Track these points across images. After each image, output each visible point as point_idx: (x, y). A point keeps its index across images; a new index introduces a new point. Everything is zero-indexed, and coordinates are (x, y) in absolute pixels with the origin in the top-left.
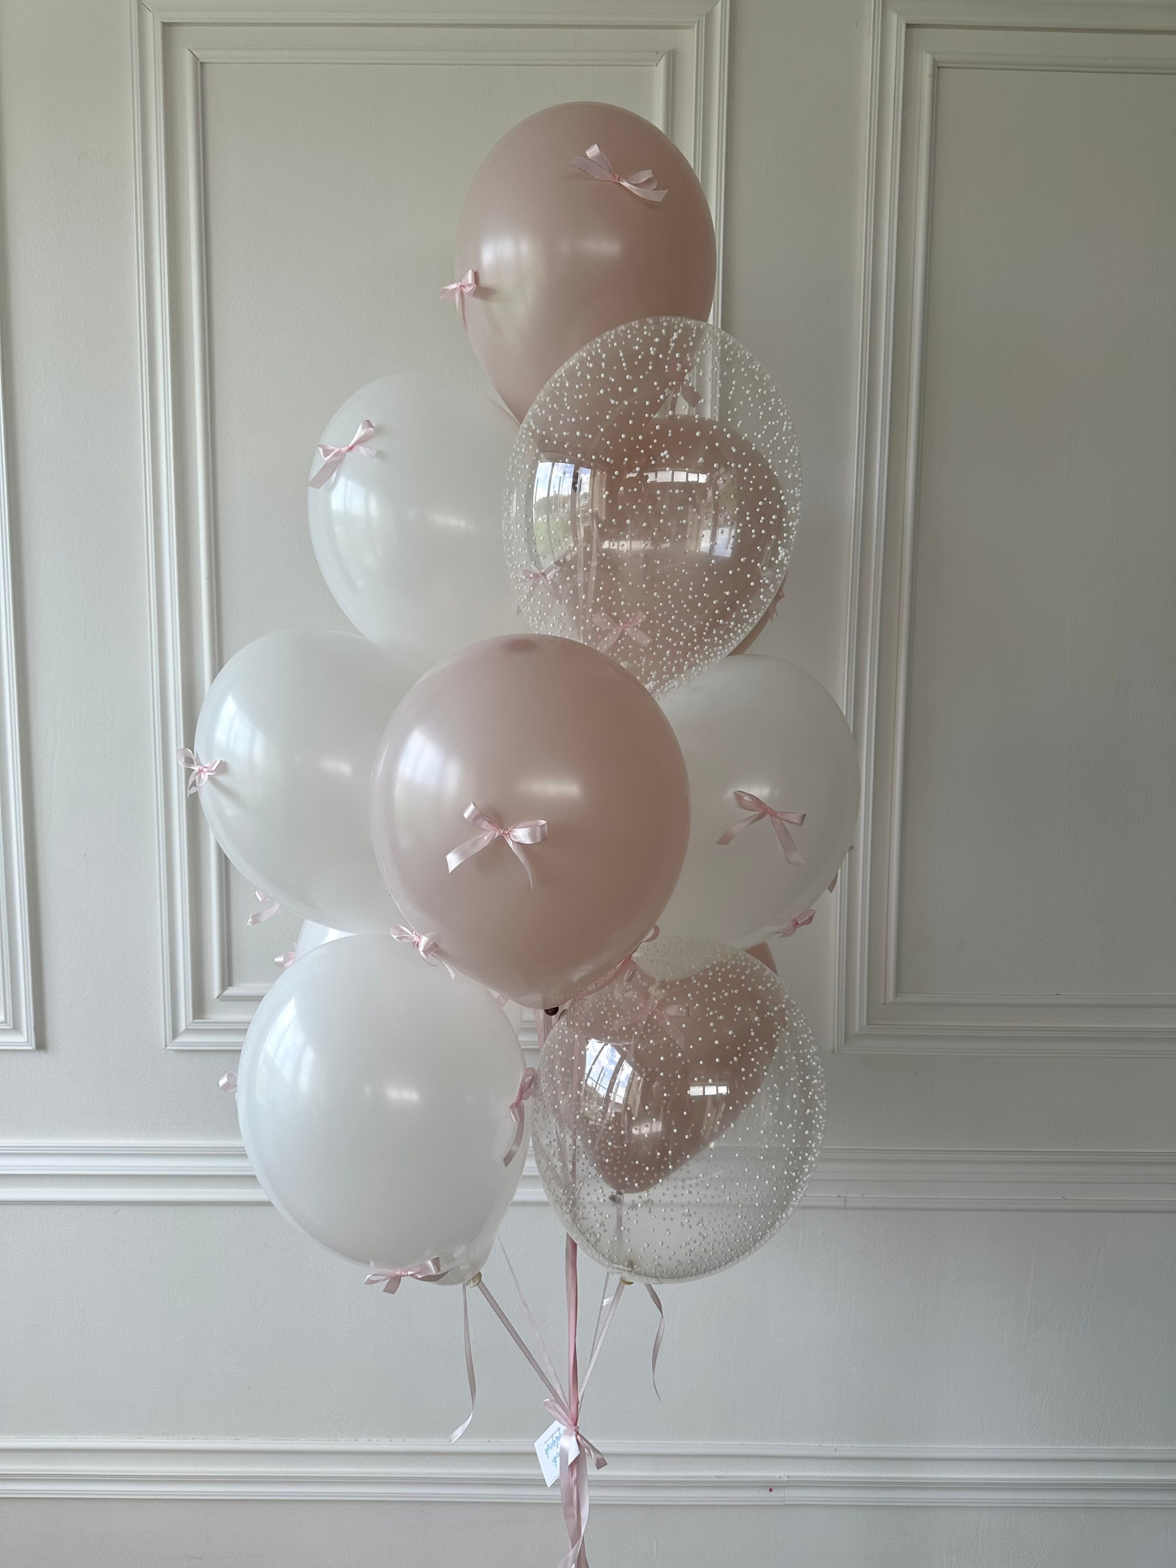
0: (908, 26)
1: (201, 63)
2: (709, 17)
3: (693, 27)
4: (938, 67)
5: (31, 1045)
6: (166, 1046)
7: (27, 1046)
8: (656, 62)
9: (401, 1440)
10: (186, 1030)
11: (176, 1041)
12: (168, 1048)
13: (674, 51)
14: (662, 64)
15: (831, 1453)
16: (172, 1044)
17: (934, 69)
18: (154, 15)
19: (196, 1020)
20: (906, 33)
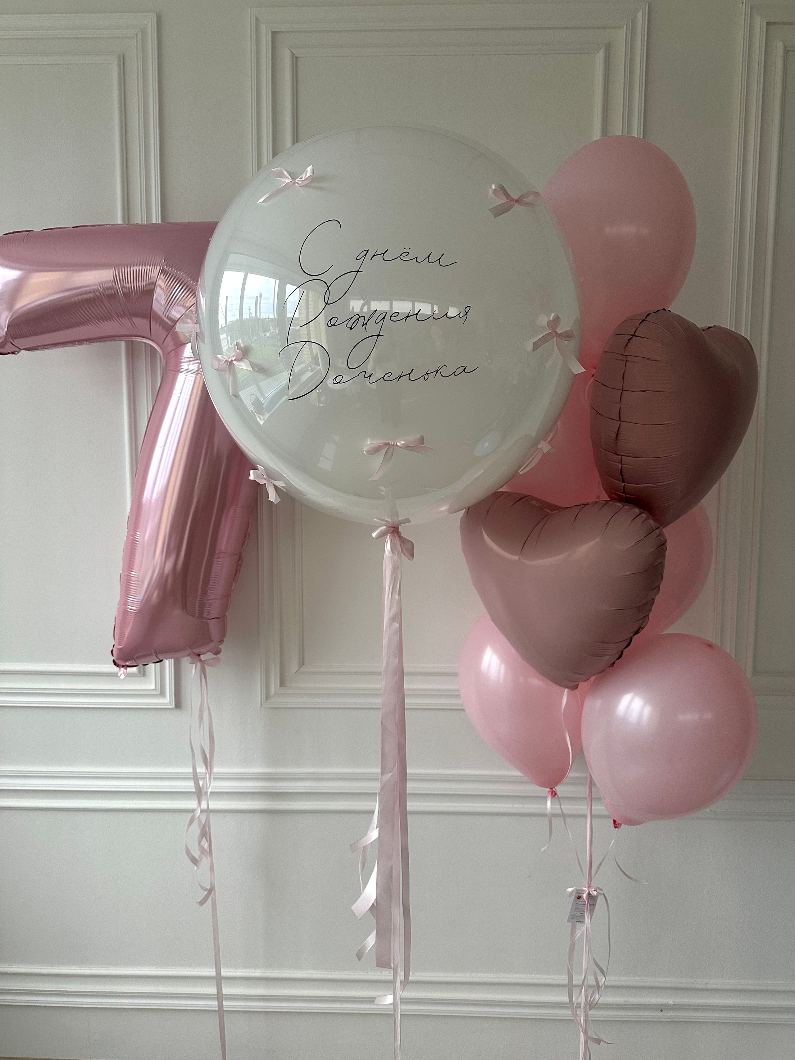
0: (768, 23)
1: (296, 57)
2: (634, 22)
3: (624, 27)
4: (787, 51)
5: (172, 705)
6: (261, 705)
7: (170, 705)
8: (597, 51)
10: (275, 693)
11: (268, 701)
12: (263, 706)
13: (609, 43)
14: (602, 53)
15: (703, 986)
16: (265, 703)
17: (784, 52)
18: (266, 27)
19: (281, 688)
20: (766, 28)
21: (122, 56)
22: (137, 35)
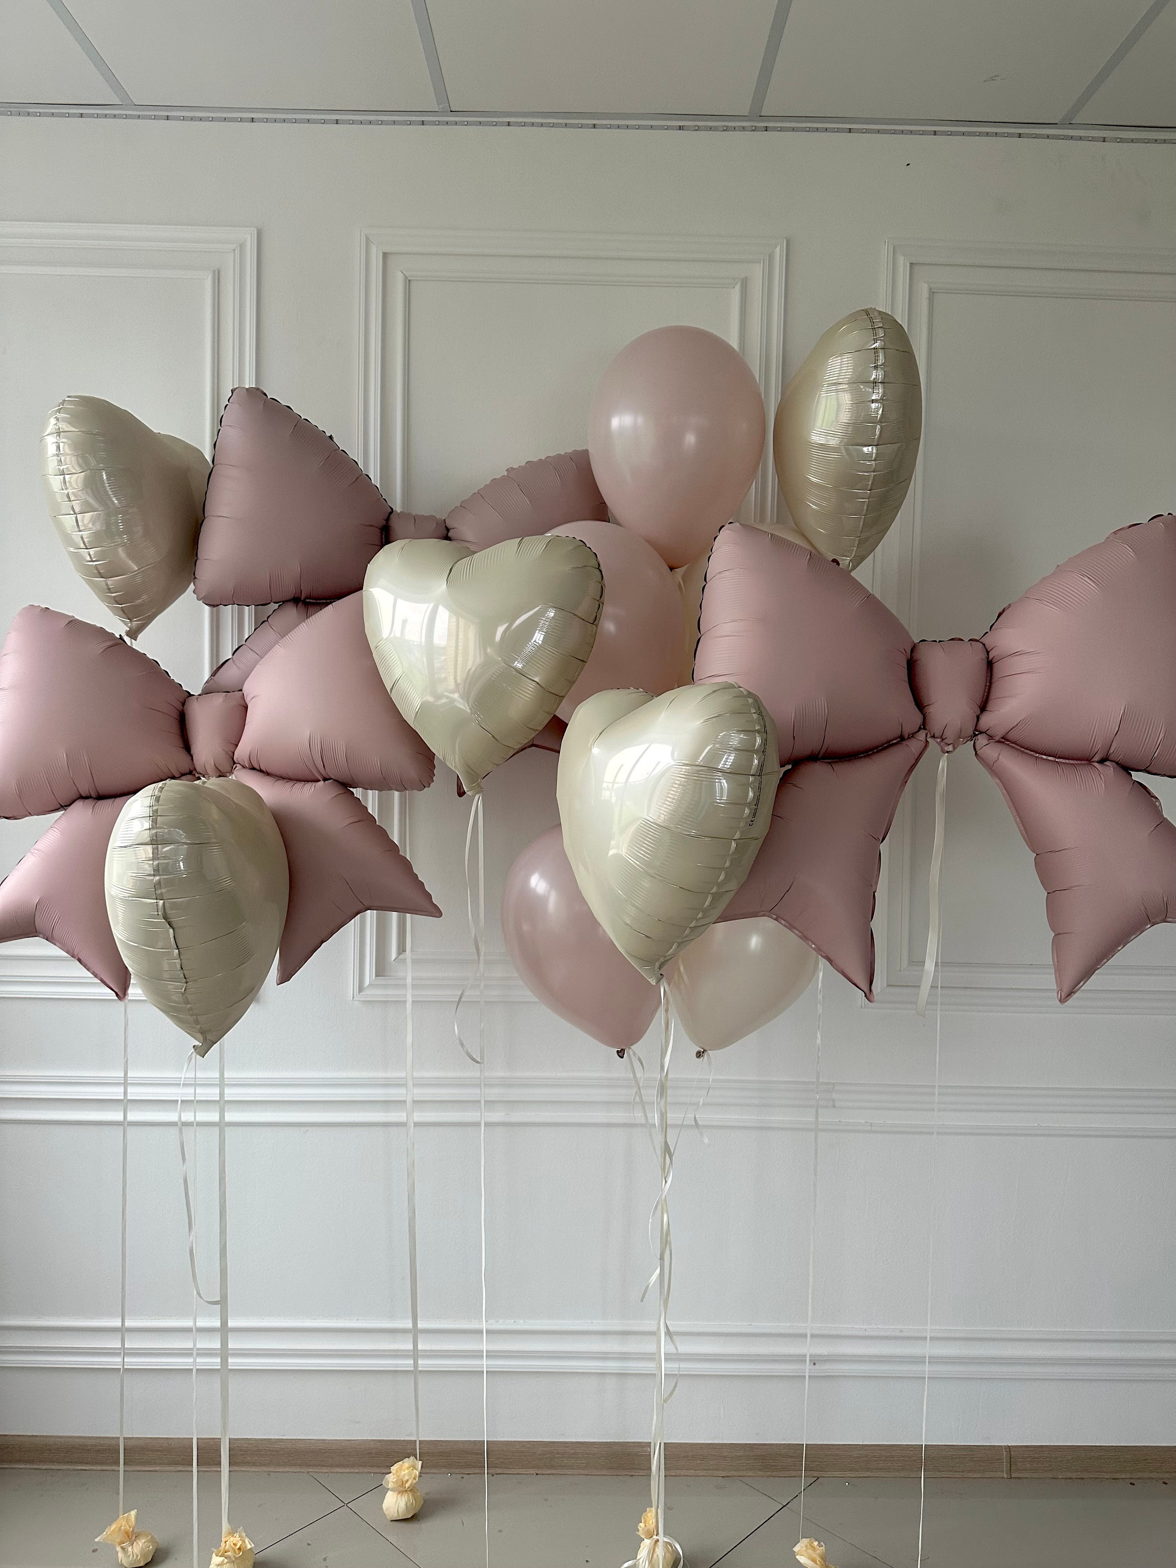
0: (911, 264)
1: (409, 281)
2: (771, 257)
3: (760, 262)
4: (933, 292)
6: (353, 998)
8: (733, 286)
9: (522, 1321)
10: (370, 985)
11: (361, 994)
12: (355, 999)
13: (746, 278)
14: (738, 287)
15: (861, 1333)
16: (358, 996)
17: (930, 294)
18: (377, 248)
19: (378, 978)
20: (910, 266)
21: (217, 272)
22: (234, 250)
